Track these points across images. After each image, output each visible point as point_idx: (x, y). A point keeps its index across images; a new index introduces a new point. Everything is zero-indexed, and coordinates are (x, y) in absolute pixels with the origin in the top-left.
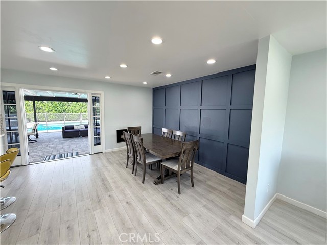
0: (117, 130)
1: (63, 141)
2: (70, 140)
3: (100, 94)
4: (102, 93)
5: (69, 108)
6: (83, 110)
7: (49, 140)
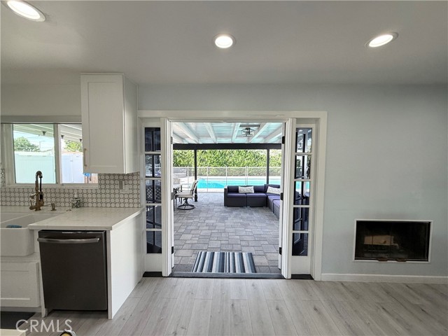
0: (359, 223)
1: (225, 212)
2: (234, 213)
3: (317, 120)
4: (322, 115)
5: (230, 160)
6: (246, 162)
7: (209, 207)
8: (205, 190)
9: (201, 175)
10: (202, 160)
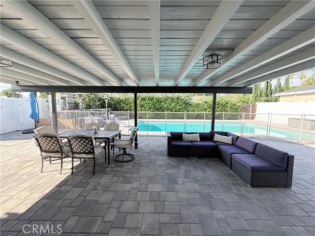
7: (151, 157)
8: (145, 133)
9: (141, 118)
10: (142, 106)
